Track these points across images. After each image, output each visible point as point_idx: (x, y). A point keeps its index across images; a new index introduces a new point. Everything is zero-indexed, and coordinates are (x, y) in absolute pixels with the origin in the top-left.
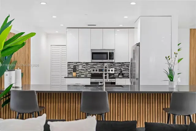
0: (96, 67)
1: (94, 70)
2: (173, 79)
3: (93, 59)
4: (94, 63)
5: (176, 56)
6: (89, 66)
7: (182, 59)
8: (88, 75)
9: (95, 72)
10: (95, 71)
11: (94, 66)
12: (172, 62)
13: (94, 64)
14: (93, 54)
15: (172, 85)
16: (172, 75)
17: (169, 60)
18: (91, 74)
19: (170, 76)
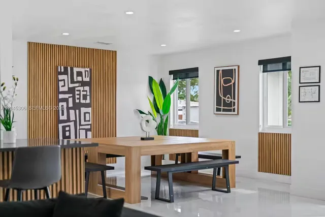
2: (10, 127)
5: (16, 84)
12: (9, 95)
15: (9, 137)
16: (10, 120)
17: (4, 89)
19: (6, 122)
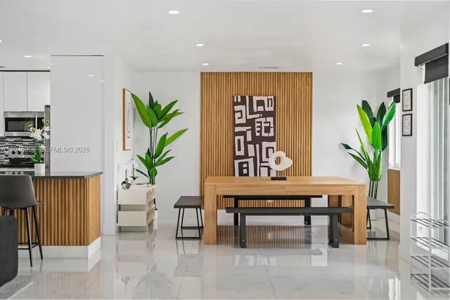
0: (20, 146)
1: (13, 153)
3: (7, 130)
4: (15, 139)
6: (7, 144)
7: (186, 130)
8: (5, 161)
9: (16, 156)
10: (16, 154)
11: (17, 145)
13: (15, 141)
14: (7, 120)
18: (8, 161)
